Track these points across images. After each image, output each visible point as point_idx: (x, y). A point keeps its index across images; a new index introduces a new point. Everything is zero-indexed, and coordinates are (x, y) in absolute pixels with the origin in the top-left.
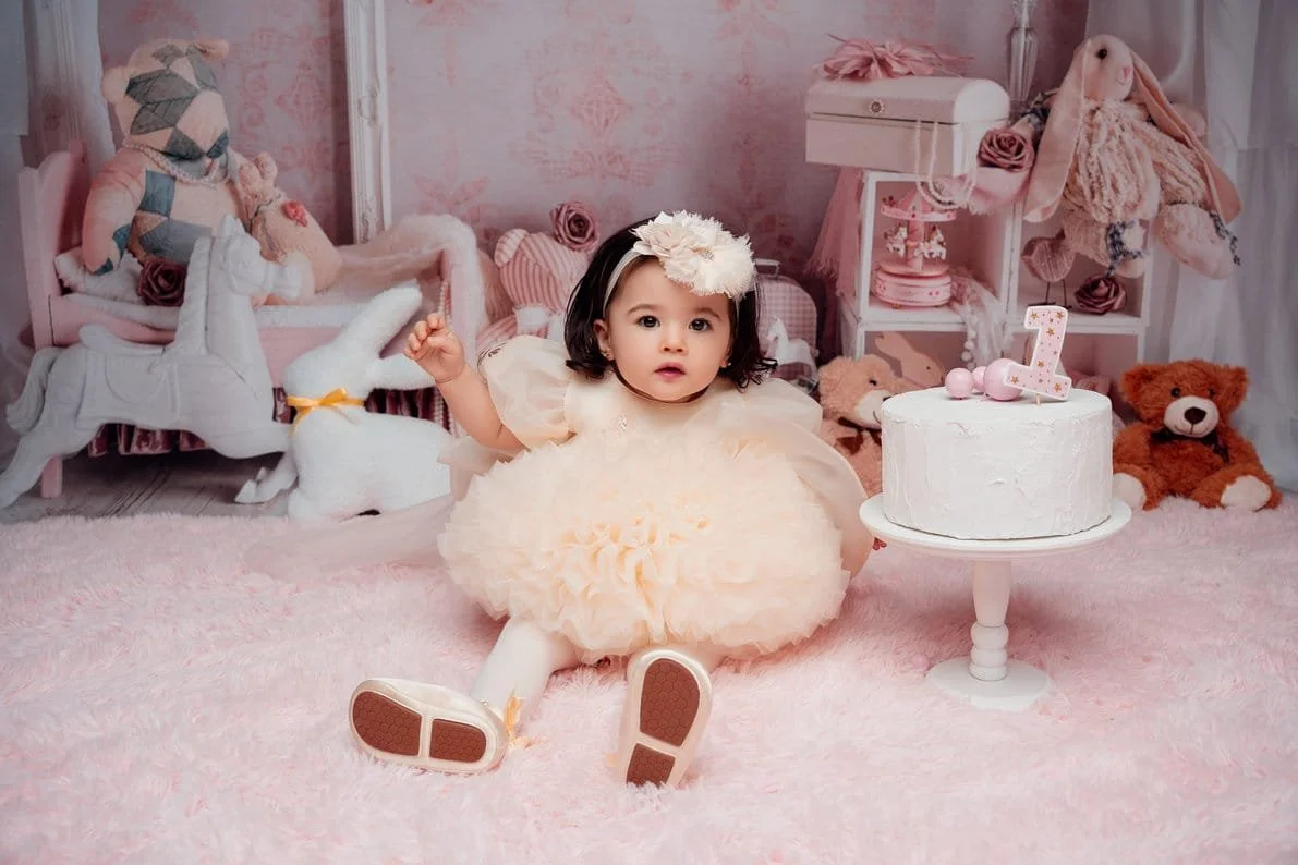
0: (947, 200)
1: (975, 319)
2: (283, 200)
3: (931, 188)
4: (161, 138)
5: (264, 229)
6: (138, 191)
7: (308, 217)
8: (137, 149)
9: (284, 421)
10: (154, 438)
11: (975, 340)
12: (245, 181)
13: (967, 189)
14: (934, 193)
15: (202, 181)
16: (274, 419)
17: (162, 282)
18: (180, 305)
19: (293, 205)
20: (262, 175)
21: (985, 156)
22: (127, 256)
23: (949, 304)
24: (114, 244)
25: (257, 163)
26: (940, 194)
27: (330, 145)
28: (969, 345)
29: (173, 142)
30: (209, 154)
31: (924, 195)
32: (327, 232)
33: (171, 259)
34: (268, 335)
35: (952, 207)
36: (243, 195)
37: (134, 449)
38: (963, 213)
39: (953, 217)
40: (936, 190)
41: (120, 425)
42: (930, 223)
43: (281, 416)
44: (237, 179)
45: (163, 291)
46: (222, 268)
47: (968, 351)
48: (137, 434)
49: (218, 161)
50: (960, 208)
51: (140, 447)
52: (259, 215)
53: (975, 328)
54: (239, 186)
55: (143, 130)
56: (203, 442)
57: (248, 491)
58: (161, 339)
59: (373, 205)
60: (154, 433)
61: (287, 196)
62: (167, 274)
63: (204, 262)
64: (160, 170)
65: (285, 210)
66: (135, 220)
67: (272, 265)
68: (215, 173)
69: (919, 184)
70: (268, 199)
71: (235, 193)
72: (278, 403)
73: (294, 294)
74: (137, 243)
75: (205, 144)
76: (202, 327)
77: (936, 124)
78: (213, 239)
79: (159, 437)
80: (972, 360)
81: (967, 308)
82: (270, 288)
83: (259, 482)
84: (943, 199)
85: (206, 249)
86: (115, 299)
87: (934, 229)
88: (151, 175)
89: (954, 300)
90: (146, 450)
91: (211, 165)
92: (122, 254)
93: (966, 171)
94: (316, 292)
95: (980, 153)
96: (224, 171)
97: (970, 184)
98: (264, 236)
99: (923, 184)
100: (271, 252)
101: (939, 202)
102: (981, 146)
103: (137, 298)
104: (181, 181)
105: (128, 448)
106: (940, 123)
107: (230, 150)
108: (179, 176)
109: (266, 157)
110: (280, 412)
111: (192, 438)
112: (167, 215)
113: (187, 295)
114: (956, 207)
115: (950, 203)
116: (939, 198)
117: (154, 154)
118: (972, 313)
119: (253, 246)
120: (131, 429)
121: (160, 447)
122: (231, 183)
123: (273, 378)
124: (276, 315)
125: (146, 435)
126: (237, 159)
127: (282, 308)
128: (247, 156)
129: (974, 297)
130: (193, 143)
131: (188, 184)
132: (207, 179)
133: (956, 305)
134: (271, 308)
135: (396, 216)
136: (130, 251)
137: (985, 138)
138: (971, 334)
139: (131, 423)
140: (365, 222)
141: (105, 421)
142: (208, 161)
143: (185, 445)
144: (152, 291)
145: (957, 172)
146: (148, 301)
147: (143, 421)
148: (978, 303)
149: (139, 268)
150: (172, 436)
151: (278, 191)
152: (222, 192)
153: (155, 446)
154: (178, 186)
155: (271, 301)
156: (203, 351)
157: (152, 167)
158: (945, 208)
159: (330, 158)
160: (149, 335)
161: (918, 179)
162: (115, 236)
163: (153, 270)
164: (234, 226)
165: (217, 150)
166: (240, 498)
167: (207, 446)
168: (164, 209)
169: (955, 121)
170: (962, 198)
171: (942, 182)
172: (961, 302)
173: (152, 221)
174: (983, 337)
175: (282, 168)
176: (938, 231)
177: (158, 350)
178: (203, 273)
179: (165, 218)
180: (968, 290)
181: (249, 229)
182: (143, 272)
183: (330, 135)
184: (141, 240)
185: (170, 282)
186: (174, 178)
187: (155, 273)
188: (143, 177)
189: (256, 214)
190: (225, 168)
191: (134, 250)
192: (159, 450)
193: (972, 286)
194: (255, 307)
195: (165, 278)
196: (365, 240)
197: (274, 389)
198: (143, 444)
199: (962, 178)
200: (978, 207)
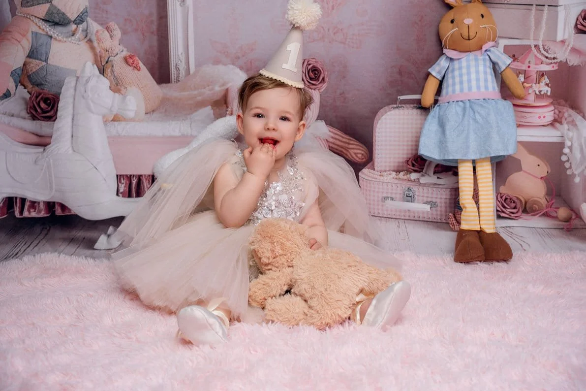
0: (552, 56)
1: (571, 134)
2: (125, 53)
3: (542, 49)
4: (42, 10)
5: (112, 71)
6: (26, 44)
7: (141, 65)
8: (27, 17)
9: (123, 196)
10: (39, 207)
11: (570, 148)
12: (99, 40)
13: (566, 49)
14: (543, 52)
15: (70, 39)
16: (117, 195)
17: (43, 105)
18: (54, 121)
19: (131, 57)
20: (111, 37)
21: (579, 26)
22: (20, 87)
23: (552, 124)
24: (11, 80)
25: (108, 29)
26: (547, 52)
27: (155, 18)
28: (566, 150)
29: (49, 13)
30: (75, 22)
31: (536, 53)
32: (153, 75)
33: (49, 90)
34: (113, 141)
35: (556, 61)
36: (98, 50)
37: (26, 214)
38: (563, 65)
39: (556, 68)
40: (545, 50)
41: (16, 198)
42: (540, 71)
43: (121, 193)
44: (94, 38)
45: (44, 111)
46: (83, 97)
47: (566, 154)
48: (27, 204)
49: (81, 27)
50: (561, 61)
51: (29, 212)
52: (109, 63)
53: (571, 140)
54: (95, 44)
55: (29, 4)
56: (70, 210)
57: (102, 242)
58: (42, 142)
59: (183, 58)
60: (39, 203)
61: (128, 51)
62: (45, 100)
63: (71, 92)
64: (41, 31)
65: (126, 60)
66: (24, 64)
67: (117, 94)
68: (79, 34)
69: (533, 46)
70: (115, 53)
71: (93, 48)
72: (120, 184)
73: (131, 114)
74: (26, 79)
75: (72, 15)
76: (69, 135)
77: (546, 7)
78: (78, 78)
79: (42, 206)
80: (568, 161)
81: (566, 126)
82: (115, 111)
83: (109, 236)
84: (549, 56)
85: (73, 84)
86: (13, 116)
87: (543, 75)
88: (35, 35)
89: (556, 122)
90: (34, 214)
91: (76, 30)
92: (16, 87)
93: (566, 37)
94: (146, 113)
95: (576, 25)
96: (85, 33)
97: (568, 46)
98: (112, 78)
99: (535, 46)
100: (117, 87)
101: (547, 58)
102: (577, 19)
103: (27, 116)
104: (55, 39)
105: (21, 212)
106: (549, 6)
107: (88, 19)
108: (55, 36)
109: (113, 25)
110: (121, 190)
111: (63, 207)
112: (46, 61)
113: (59, 114)
114: (559, 61)
115: (554, 58)
116: (547, 55)
117: (37, 20)
118: (569, 130)
119: (104, 83)
120: (23, 200)
121: (43, 212)
122: (90, 41)
123: (116, 168)
124: (120, 128)
125: (34, 204)
126: (94, 27)
127: (123, 123)
128: (101, 24)
129: (570, 119)
130: (64, 14)
131: (60, 41)
132: (73, 38)
133: (557, 125)
134: (116, 123)
135: (198, 65)
136: (22, 85)
137: (580, 15)
138: (568, 143)
139: (23, 197)
140: (178, 69)
141: (5, 195)
142: (74, 27)
143: (58, 211)
144: (36, 111)
145: (559, 38)
146: (34, 118)
147: (30, 195)
148: (573, 123)
149: (28, 96)
150: (50, 206)
151: (121, 47)
152: (84, 47)
153: (40, 212)
154: (54, 42)
155: (116, 119)
156: (71, 151)
157: (35, 29)
158: (550, 61)
159: (154, 27)
160: (35, 139)
161: (532, 43)
162: (12, 74)
163: (37, 97)
164: (91, 69)
165: (80, 20)
166: (97, 246)
167: (73, 213)
168: (44, 58)
169: (560, 4)
170: (562, 55)
171: (549, 44)
172: (561, 123)
173: (35, 65)
174: (576, 145)
175: (124, 33)
176: (546, 77)
177: (41, 149)
178: (71, 100)
179: (44, 63)
180: (566, 115)
181: (102, 72)
182: (30, 98)
183: (154, 11)
184: (29, 77)
185: (49, 105)
186: (51, 37)
187: (38, 99)
188: (30, 35)
189: (107, 62)
190: (86, 32)
191: (25, 84)
192: (43, 214)
193: (568, 113)
194: (105, 122)
195: (45, 102)
196: (177, 81)
197: (117, 176)
198: (32, 210)
199: (563, 42)
200: (574, 61)
